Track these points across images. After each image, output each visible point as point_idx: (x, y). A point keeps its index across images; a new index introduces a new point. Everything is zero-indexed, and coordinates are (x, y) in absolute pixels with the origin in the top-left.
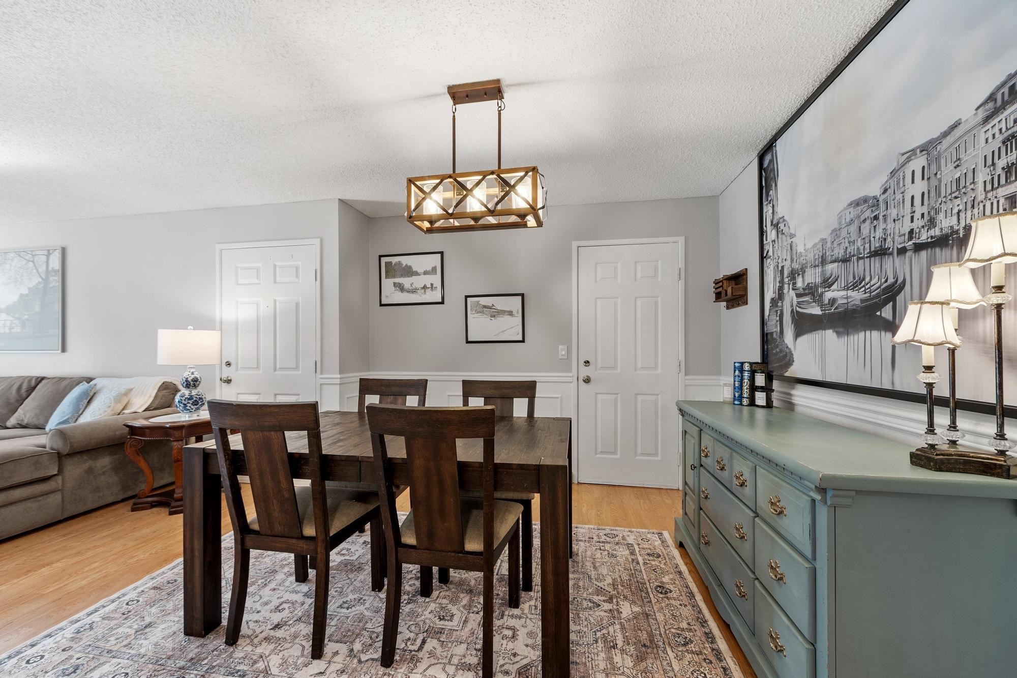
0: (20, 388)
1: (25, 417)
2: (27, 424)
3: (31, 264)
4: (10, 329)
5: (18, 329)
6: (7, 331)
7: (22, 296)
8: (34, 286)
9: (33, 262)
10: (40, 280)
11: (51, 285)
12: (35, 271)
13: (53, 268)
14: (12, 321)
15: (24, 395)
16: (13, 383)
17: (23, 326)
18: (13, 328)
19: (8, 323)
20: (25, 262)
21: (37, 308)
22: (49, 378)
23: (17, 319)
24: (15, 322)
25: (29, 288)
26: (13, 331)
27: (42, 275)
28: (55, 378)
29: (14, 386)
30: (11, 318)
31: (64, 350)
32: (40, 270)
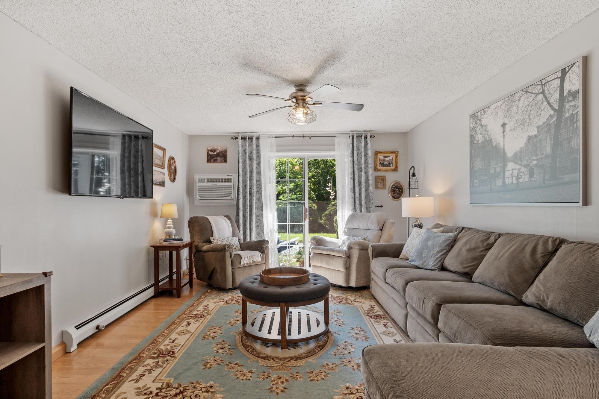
0: (534, 251)
1: (548, 299)
2: (550, 309)
3: (541, 96)
4: (518, 179)
5: (525, 179)
6: (515, 181)
7: (530, 138)
8: (544, 123)
9: (543, 93)
10: (552, 112)
11: (567, 115)
12: (545, 103)
13: (569, 91)
14: (519, 170)
15: (541, 262)
16: (525, 243)
17: (531, 175)
18: (521, 178)
19: (515, 172)
20: (533, 96)
21: (548, 150)
22: (572, 242)
23: (525, 166)
24: (522, 170)
25: (538, 127)
26: (521, 180)
27: (554, 106)
28: (580, 243)
29: (528, 247)
30: (518, 167)
31: (586, 202)
32: (552, 101)
